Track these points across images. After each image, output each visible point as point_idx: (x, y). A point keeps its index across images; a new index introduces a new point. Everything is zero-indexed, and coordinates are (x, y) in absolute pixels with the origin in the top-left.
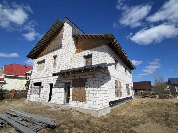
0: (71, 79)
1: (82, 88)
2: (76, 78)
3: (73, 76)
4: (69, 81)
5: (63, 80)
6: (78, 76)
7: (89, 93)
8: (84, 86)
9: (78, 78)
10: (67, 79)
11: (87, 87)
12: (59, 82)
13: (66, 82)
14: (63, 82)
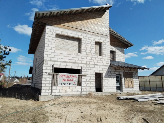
0: (122, 72)
1: (131, 78)
2: (126, 71)
3: (123, 70)
4: (120, 73)
5: (115, 71)
6: (127, 70)
7: (135, 82)
8: (132, 77)
9: (127, 71)
10: (118, 71)
11: (134, 79)
12: (110, 72)
13: (117, 73)
14: (115, 73)
